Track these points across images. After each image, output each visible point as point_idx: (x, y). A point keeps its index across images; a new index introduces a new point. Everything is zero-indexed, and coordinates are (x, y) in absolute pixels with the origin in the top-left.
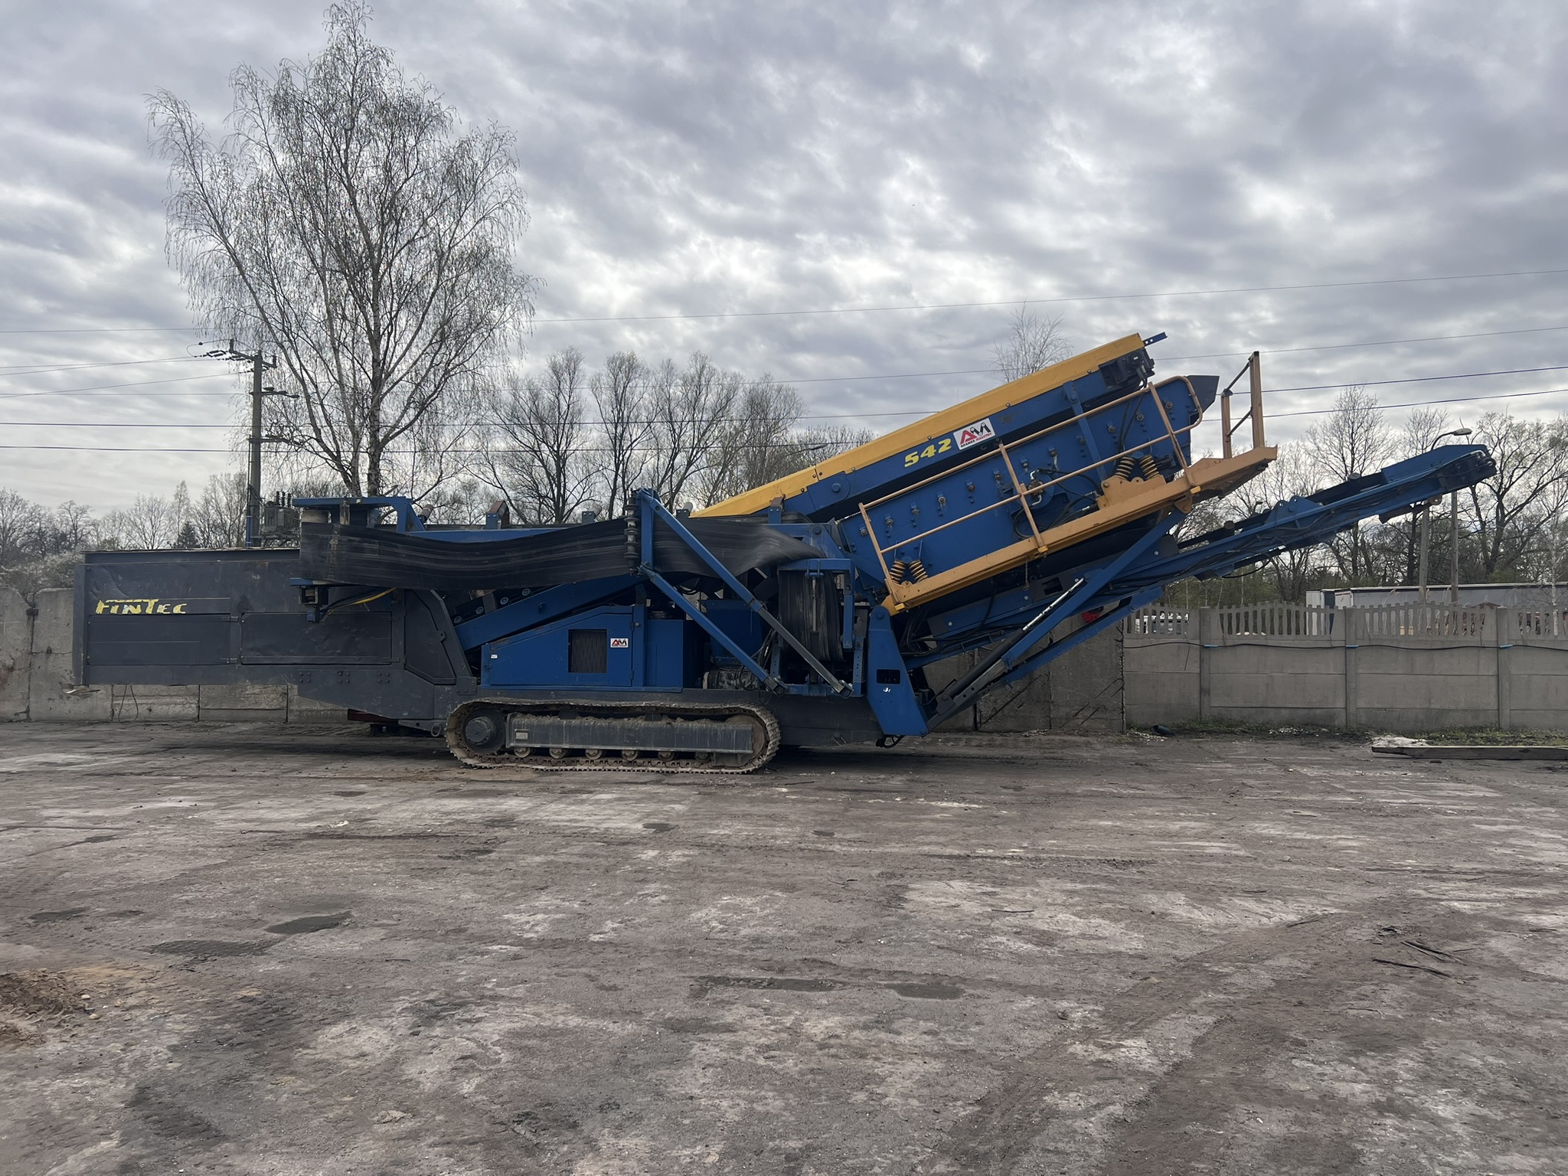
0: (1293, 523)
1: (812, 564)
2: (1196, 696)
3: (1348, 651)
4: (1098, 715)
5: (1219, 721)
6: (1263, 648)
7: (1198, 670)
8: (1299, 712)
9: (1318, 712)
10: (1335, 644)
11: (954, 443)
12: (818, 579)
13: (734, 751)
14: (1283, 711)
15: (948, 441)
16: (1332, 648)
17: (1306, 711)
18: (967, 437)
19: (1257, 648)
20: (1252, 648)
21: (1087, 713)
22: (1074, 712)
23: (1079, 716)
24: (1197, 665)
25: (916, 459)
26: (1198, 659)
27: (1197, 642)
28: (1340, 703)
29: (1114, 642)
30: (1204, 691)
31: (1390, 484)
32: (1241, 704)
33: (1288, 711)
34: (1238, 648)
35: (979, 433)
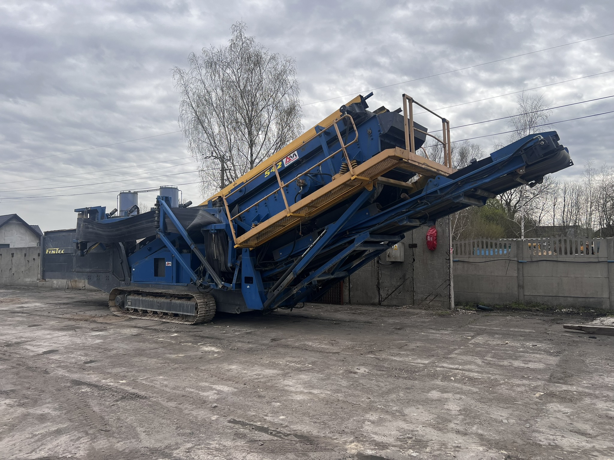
0: (436, 192)
1: (213, 227)
2: (516, 289)
3: (610, 264)
4: (437, 299)
5: (528, 303)
6: (555, 263)
7: (515, 274)
8: (580, 300)
9: (591, 300)
10: (601, 260)
14: (569, 299)
16: (599, 262)
17: (584, 299)
18: (288, 160)
19: (551, 263)
20: (548, 262)
21: (432, 297)
22: (425, 297)
23: (428, 299)
24: (516, 272)
26: (516, 268)
27: (516, 259)
28: (606, 295)
29: (445, 260)
30: (521, 287)
31: (494, 162)
32: (543, 294)
33: (572, 299)
34: (540, 263)
35: (292, 157)
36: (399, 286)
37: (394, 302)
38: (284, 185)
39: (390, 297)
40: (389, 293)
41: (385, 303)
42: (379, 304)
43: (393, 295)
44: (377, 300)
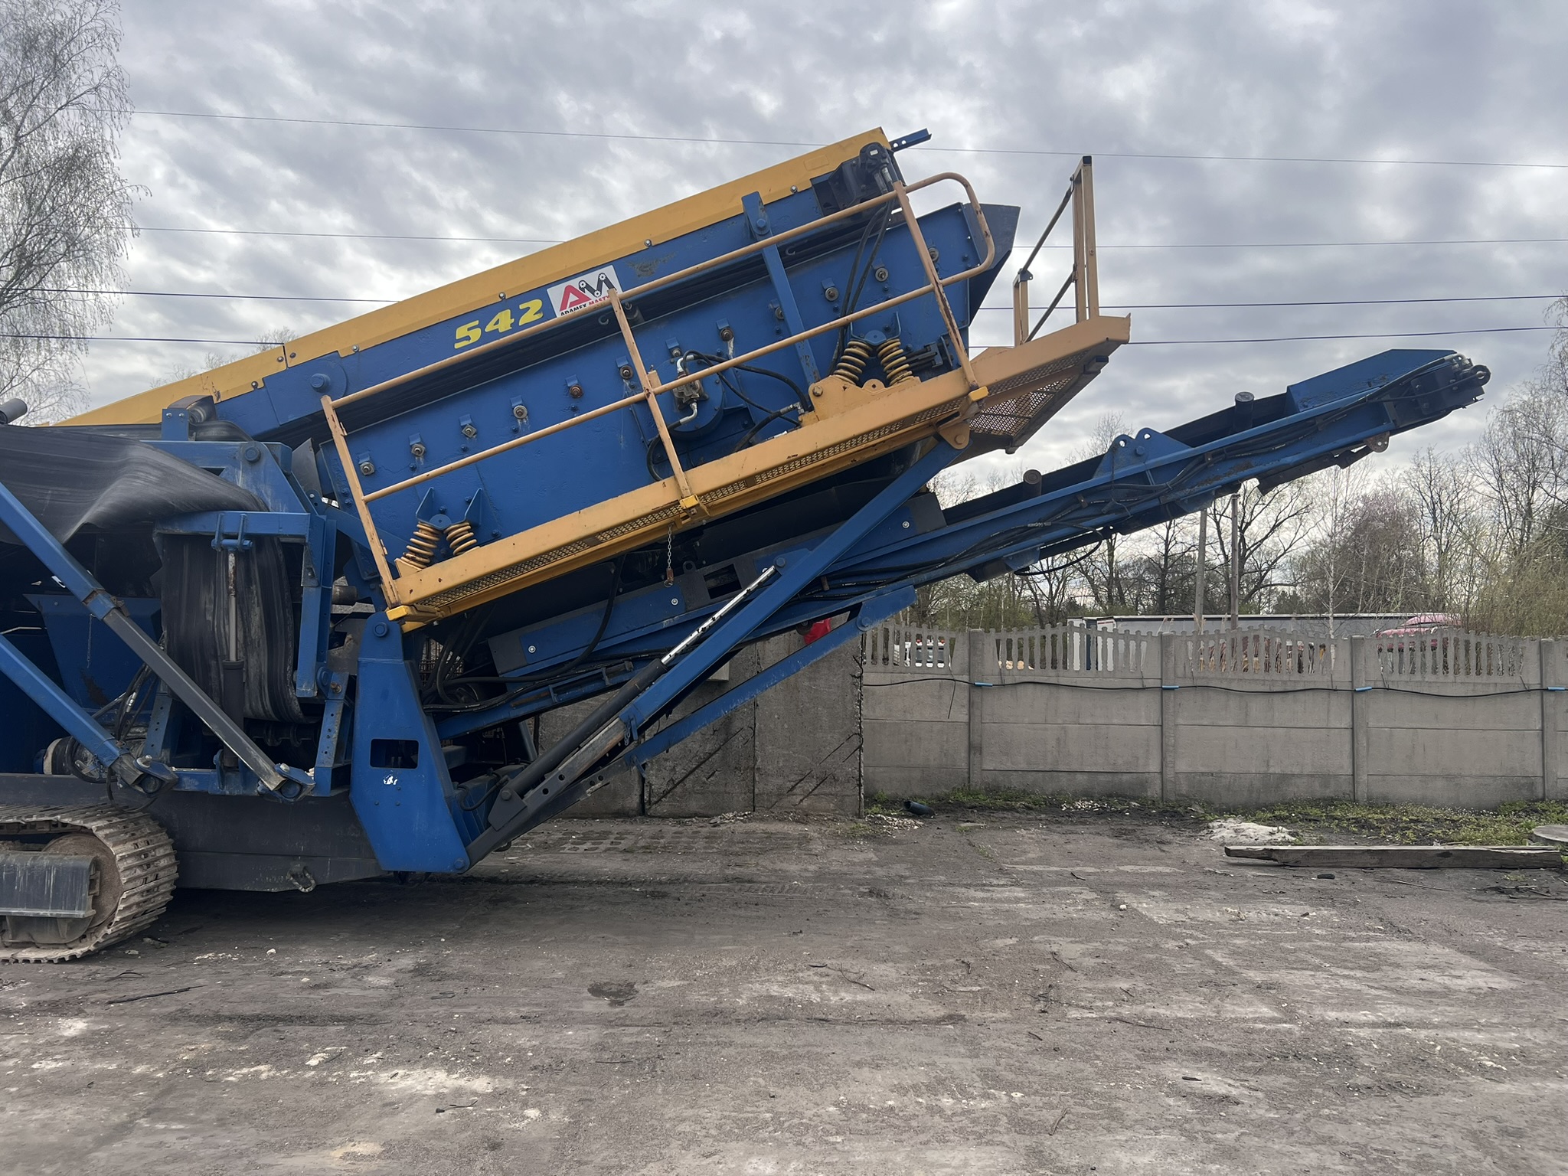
0: (1141, 476)
1: (232, 521)
2: (964, 754)
3: (1165, 694)
4: (825, 788)
5: (993, 790)
6: (1053, 689)
7: (965, 718)
8: (1102, 778)
9: (1125, 777)
10: (1149, 683)
11: (547, 311)
12: (242, 554)
13: (48, 913)
14: (1079, 777)
15: (536, 304)
16: (1144, 689)
17: (1109, 777)
18: (572, 298)
19: (1046, 688)
20: (1038, 686)
21: (809, 786)
22: (789, 785)
23: (797, 791)
24: (965, 711)
25: (476, 335)
26: (965, 702)
27: (966, 678)
28: (1154, 766)
29: (850, 679)
30: (974, 748)
31: (1303, 414)
32: (1023, 766)
33: (1085, 777)
34: (1020, 688)
35: (592, 291)
36: (711, 755)
37: (693, 805)
38: (660, 388)
39: (679, 789)
40: (678, 777)
41: (663, 808)
42: (642, 811)
43: (688, 783)
44: (634, 802)
